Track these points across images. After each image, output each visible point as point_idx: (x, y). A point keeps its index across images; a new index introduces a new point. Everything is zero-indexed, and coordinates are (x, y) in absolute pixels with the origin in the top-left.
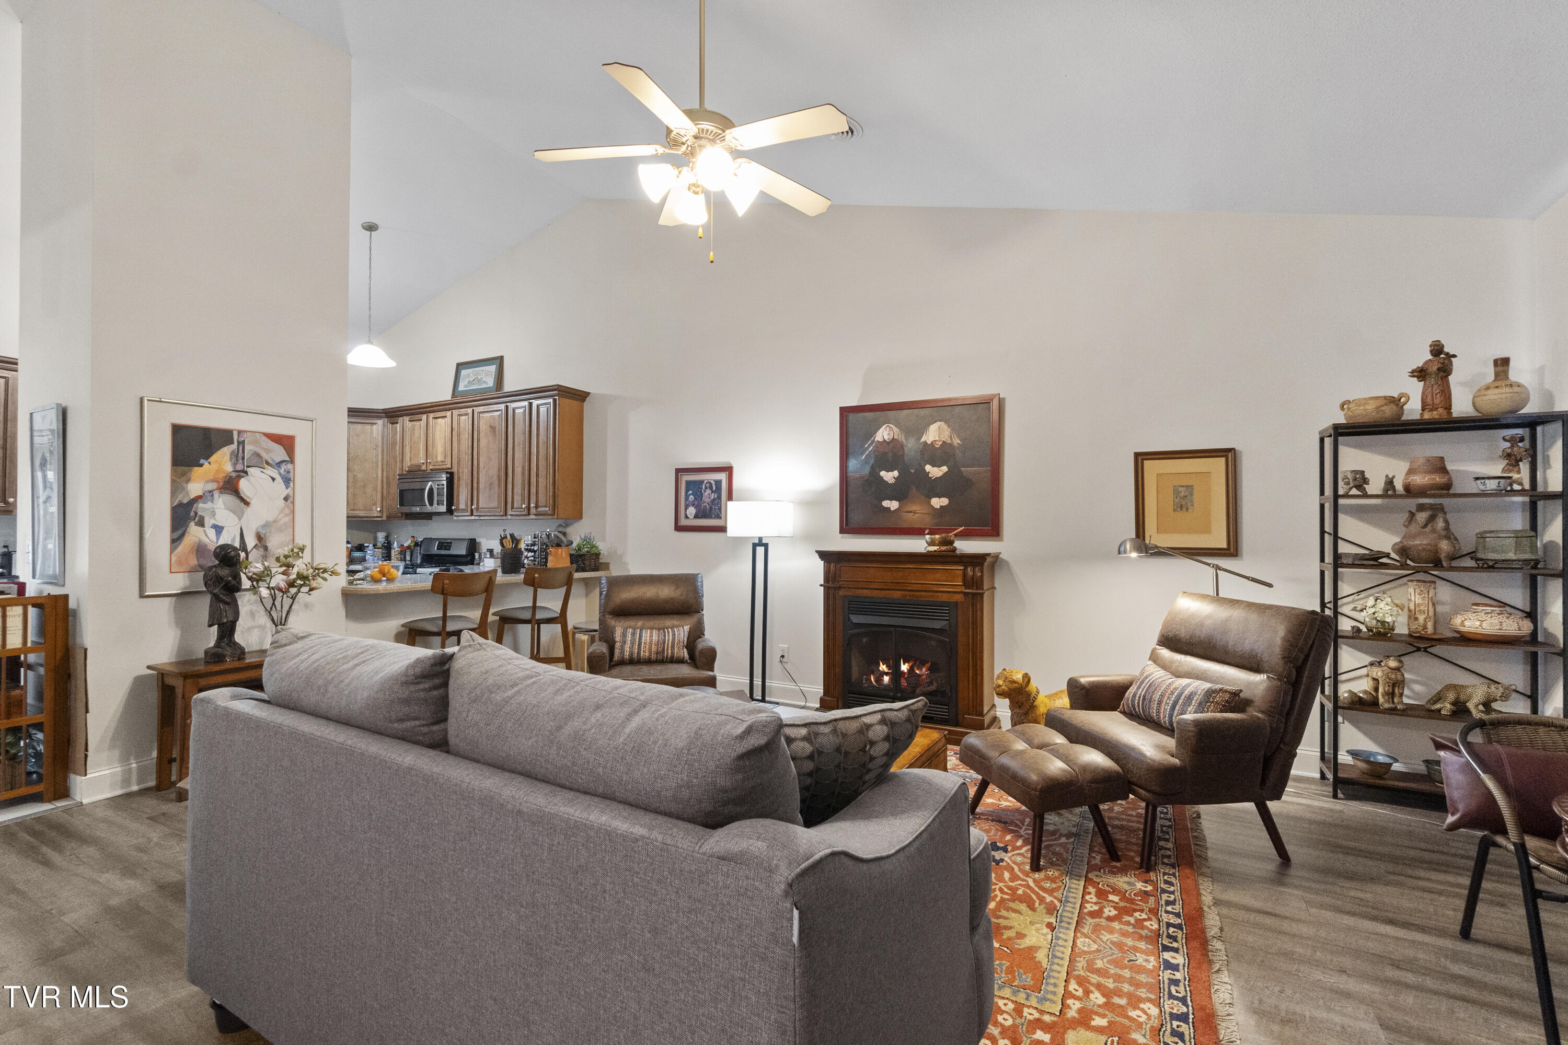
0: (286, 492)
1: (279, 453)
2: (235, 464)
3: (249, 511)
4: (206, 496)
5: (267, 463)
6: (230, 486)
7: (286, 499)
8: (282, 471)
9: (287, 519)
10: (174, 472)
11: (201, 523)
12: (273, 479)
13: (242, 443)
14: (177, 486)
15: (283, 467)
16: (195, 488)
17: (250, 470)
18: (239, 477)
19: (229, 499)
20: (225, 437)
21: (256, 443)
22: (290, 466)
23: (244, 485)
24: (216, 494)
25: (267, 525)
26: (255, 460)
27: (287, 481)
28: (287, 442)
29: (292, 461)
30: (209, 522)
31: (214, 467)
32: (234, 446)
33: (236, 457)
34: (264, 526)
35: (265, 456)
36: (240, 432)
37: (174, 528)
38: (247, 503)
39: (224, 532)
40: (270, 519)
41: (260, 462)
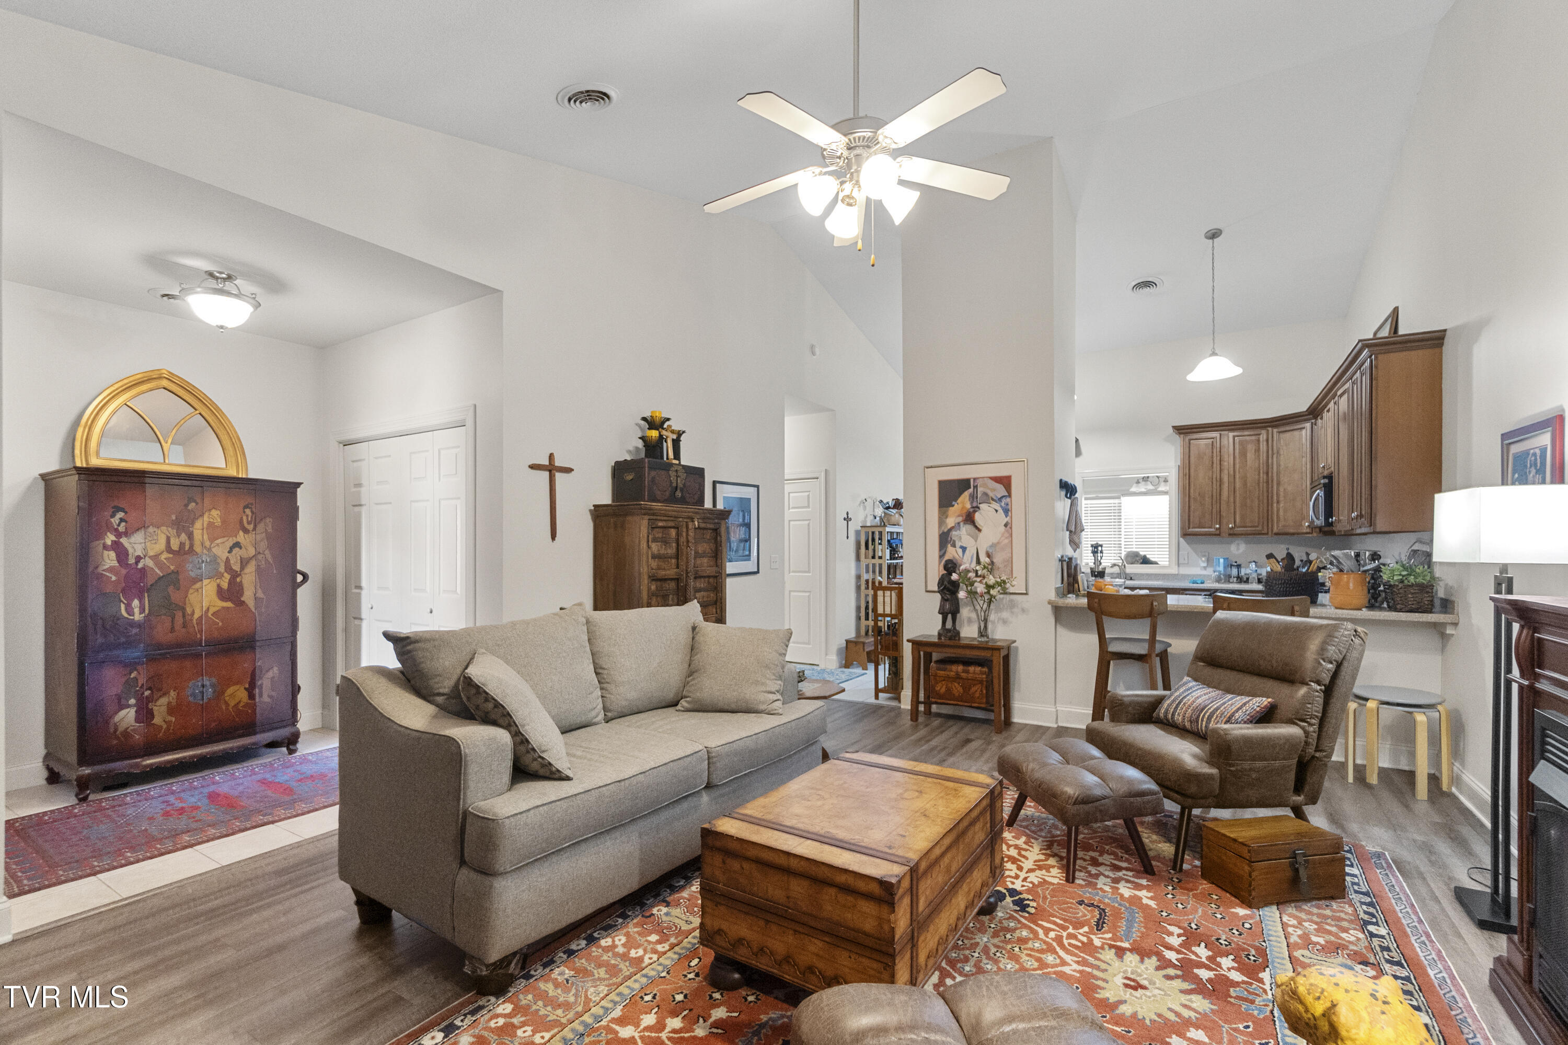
0: (1006, 520)
1: (1000, 490)
2: (972, 503)
3: (981, 535)
4: (957, 527)
5: (993, 499)
6: (969, 518)
7: (1006, 525)
8: (1003, 504)
9: (1006, 541)
10: (939, 511)
11: (954, 546)
12: (997, 511)
13: (976, 487)
14: (941, 522)
15: (1004, 501)
16: (951, 522)
17: (981, 506)
18: (975, 512)
19: (969, 527)
20: (964, 485)
21: (985, 485)
22: (1008, 500)
23: (978, 517)
24: (962, 524)
25: (993, 546)
26: (985, 498)
27: (1007, 511)
28: (1005, 482)
29: (1010, 496)
30: (958, 544)
31: (960, 506)
32: (971, 490)
33: (973, 497)
34: (991, 547)
35: (991, 494)
36: (975, 479)
37: (940, 550)
38: (980, 530)
39: (967, 552)
40: (995, 541)
41: (987, 499)
